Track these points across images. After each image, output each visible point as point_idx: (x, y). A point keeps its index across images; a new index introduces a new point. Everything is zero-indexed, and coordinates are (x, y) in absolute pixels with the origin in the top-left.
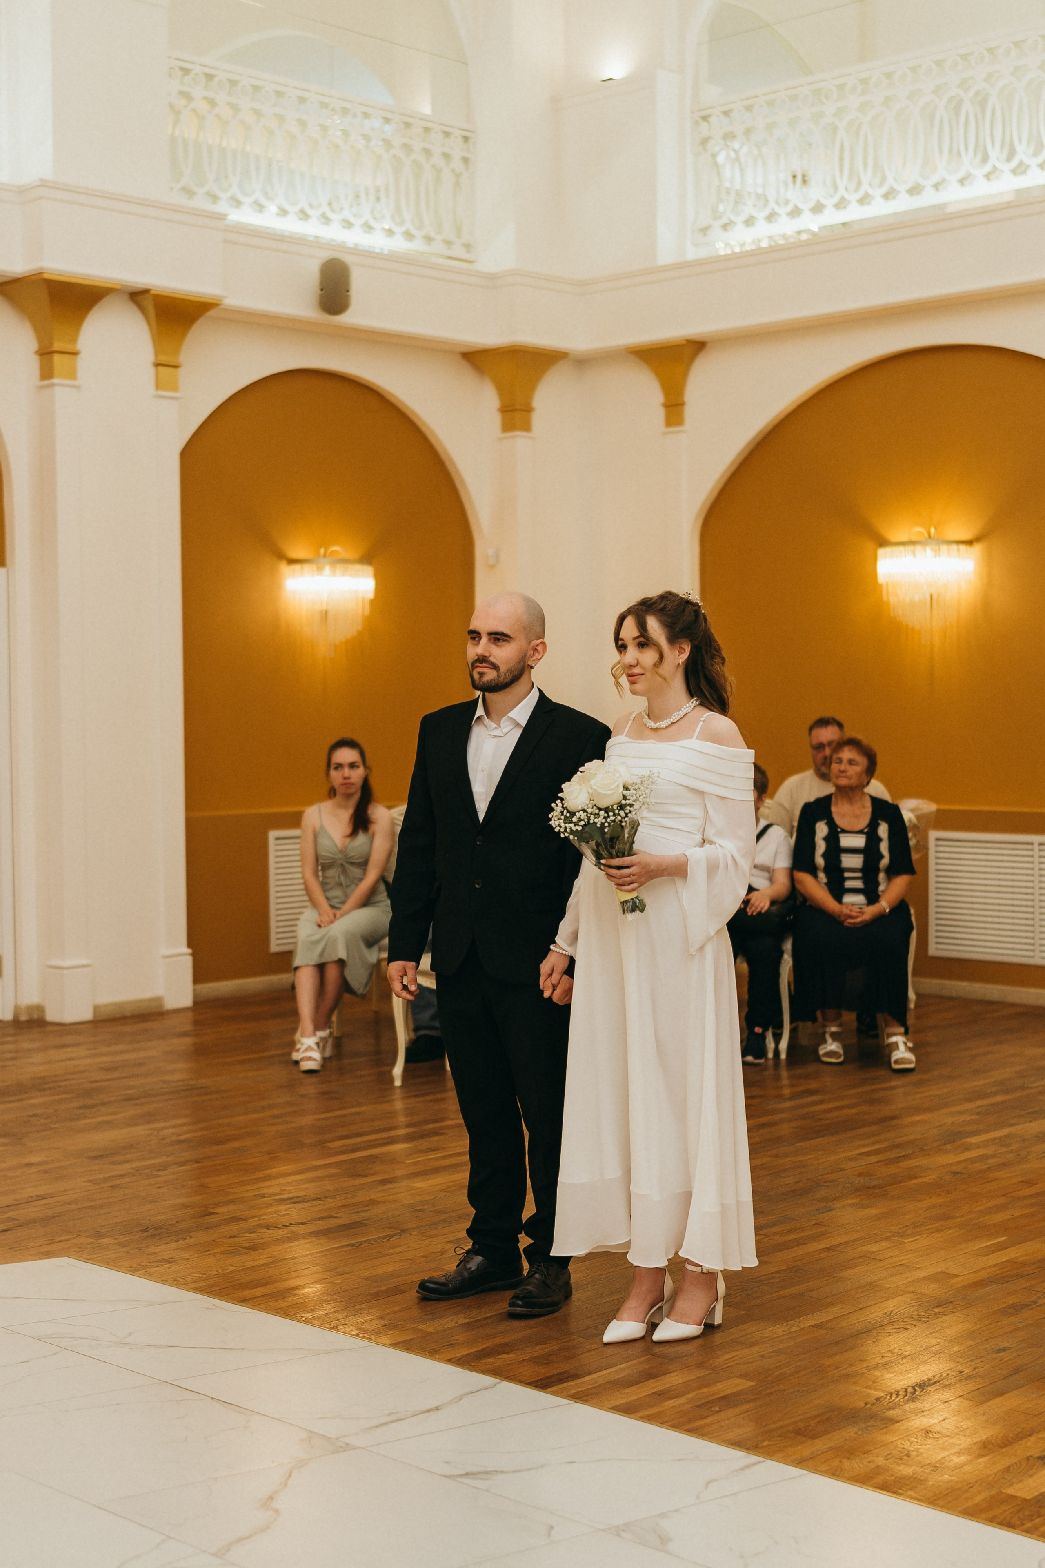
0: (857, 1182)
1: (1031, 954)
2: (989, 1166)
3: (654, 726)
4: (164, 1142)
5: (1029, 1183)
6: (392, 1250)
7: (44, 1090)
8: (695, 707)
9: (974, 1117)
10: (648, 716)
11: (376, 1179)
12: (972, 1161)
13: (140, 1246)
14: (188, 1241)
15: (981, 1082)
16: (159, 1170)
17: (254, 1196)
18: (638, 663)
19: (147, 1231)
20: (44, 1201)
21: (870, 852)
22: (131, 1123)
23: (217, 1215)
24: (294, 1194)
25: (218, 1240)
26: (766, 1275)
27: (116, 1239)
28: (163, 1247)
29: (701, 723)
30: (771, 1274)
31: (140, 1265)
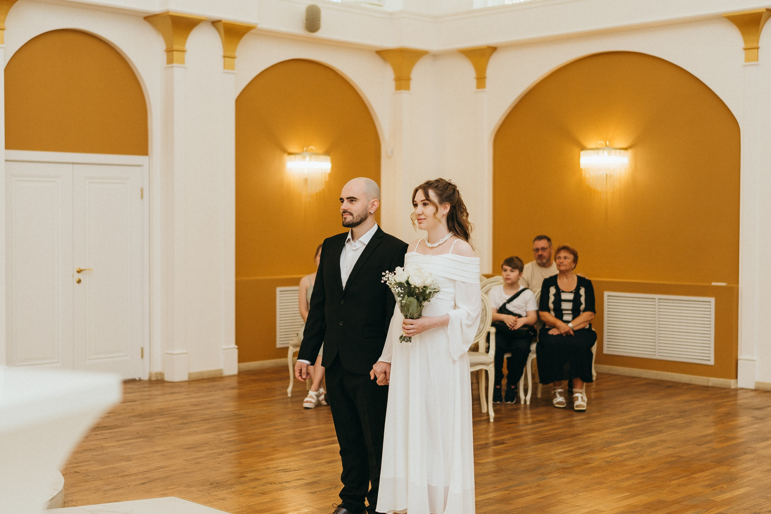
0: (559, 465)
1: (654, 353)
2: (624, 458)
3: (431, 246)
4: (222, 441)
5: (643, 467)
6: (330, 496)
7: (164, 415)
8: (451, 236)
9: (620, 434)
10: (428, 241)
11: (324, 461)
12: (616, 456)
13: (209, 491)
14: (233, 489)
15: (624, 418)
16: (219, 455)
17: (265, 468)
18: (423, 213)
19: (213, 485)
20: (163, 470)
21: (576, 301)
22: (206, 432)
23: (247, 477)
24: (284, 467)
25: (247, 489)
26: (511, 510)
27: (197, 488)
28: (220, 492)
29: (453, 245)
30: (514, 509)
31: (209, 501)
